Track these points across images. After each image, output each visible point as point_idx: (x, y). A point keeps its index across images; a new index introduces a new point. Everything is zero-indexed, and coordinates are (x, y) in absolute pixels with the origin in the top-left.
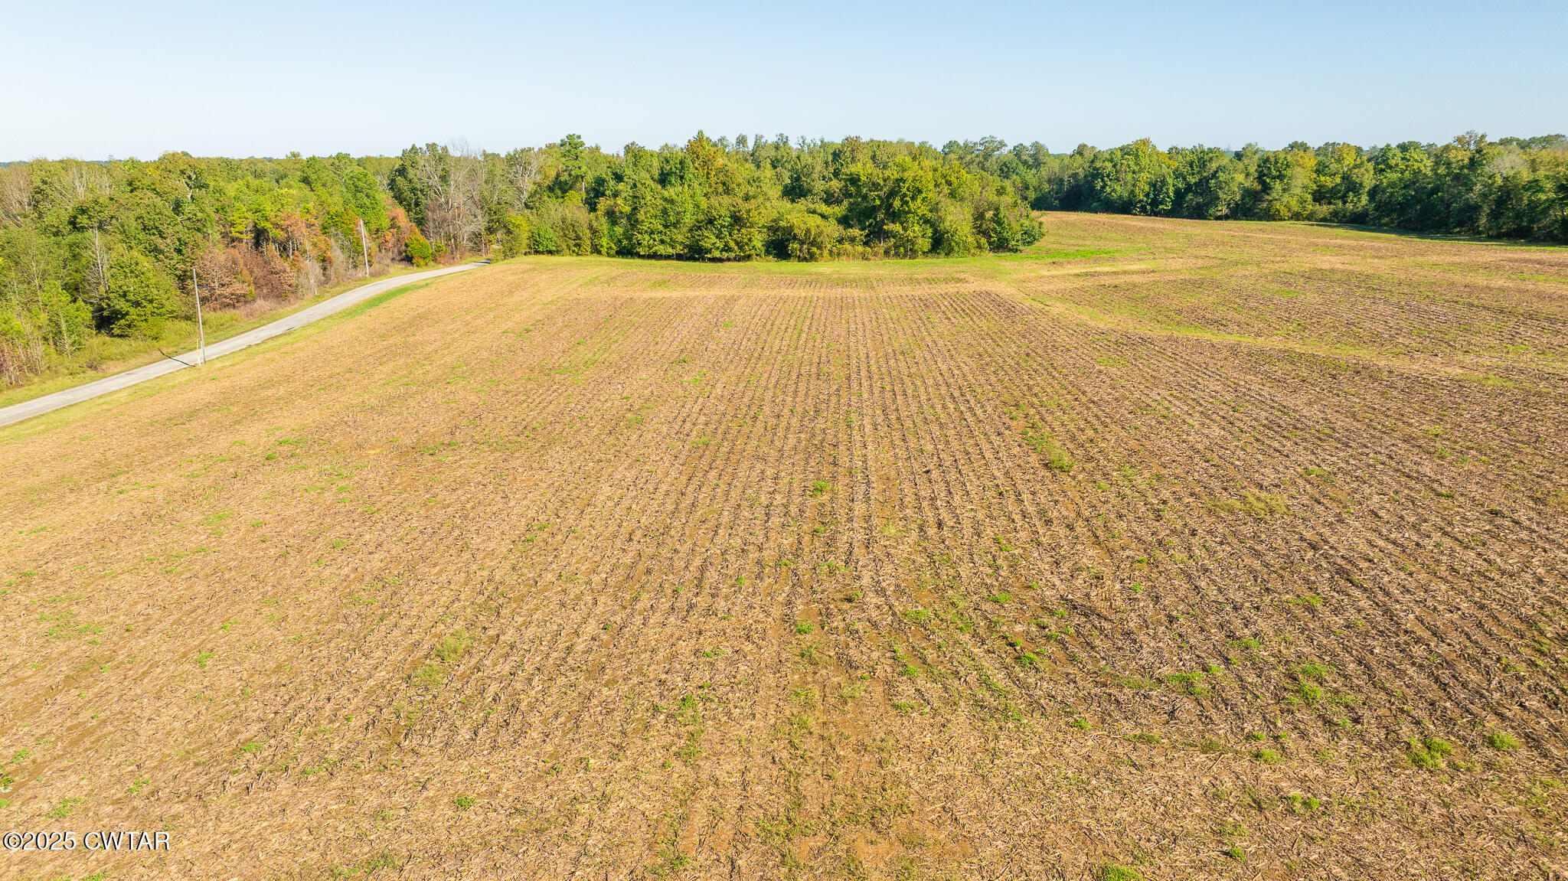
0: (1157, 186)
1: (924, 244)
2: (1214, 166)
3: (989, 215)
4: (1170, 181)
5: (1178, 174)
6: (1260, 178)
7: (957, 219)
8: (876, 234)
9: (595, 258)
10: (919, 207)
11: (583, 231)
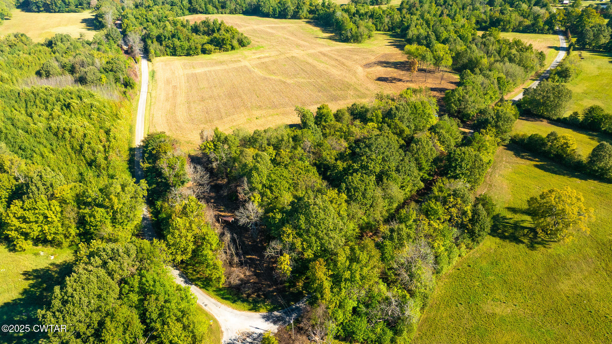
0: (274, 10)
1: (230, 49)
2: (287, 5)
4: (277, 9)
5: (279, 7)
6: (297, 9)
8: (221, 47)
11: (164, 51)
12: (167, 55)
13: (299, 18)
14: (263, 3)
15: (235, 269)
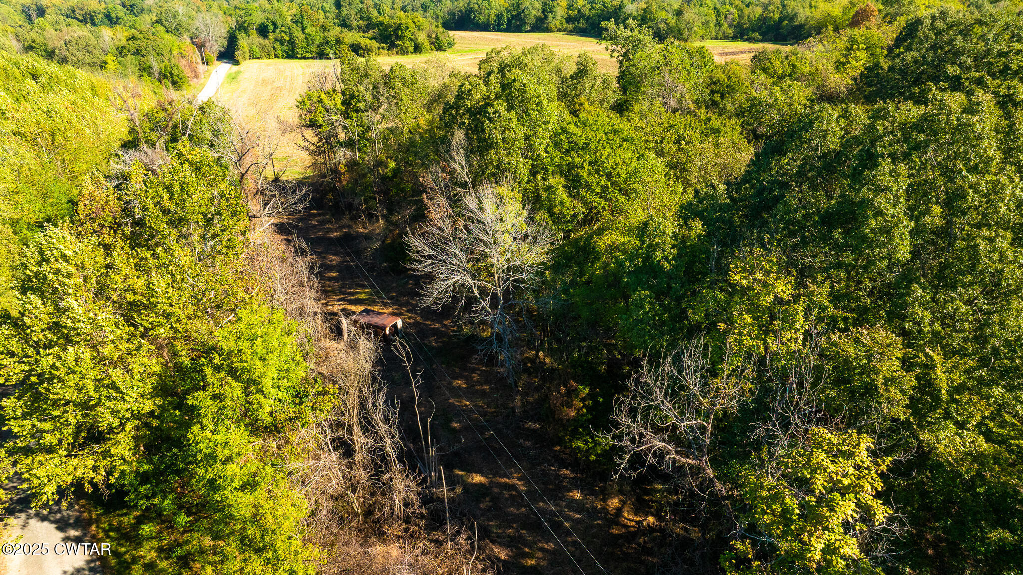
0: (499, 17)
1: (411, 49)
2: (524, 6)
3: (433, 36)
4: (504, 14)
5: (508, 11)
6: (543, 13)
7: (422, 38)
8: (392, 46)
9: (276, 60)
10: (407, 34)
11: (270, 48)
12: (276, 56)
13: (548, 30)
14: (476, 6)
15: (394, 550)
